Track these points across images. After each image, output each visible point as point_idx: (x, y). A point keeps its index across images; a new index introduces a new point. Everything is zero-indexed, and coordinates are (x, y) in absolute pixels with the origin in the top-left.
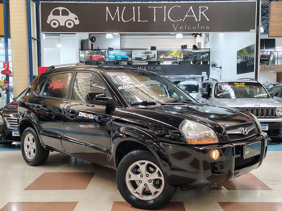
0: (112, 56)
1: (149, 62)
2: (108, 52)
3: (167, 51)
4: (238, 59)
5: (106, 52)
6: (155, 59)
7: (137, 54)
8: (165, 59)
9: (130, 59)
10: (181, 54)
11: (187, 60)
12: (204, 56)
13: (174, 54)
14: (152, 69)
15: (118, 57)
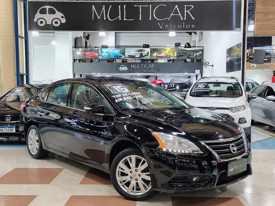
0: (105, 54)
1: (142, 60)
2: (101, 50)
3: (160, 49)
4: (227, 57)
5: (100, 50)
6: (148, 57)
7: (130, 52)
8: (158, 56)
9: (123, 57)
10: (174, 51)
11: (181, 58)
12: (197, 54)
13: (167, 52)
14: (145, 66)
15: (111, 54)
